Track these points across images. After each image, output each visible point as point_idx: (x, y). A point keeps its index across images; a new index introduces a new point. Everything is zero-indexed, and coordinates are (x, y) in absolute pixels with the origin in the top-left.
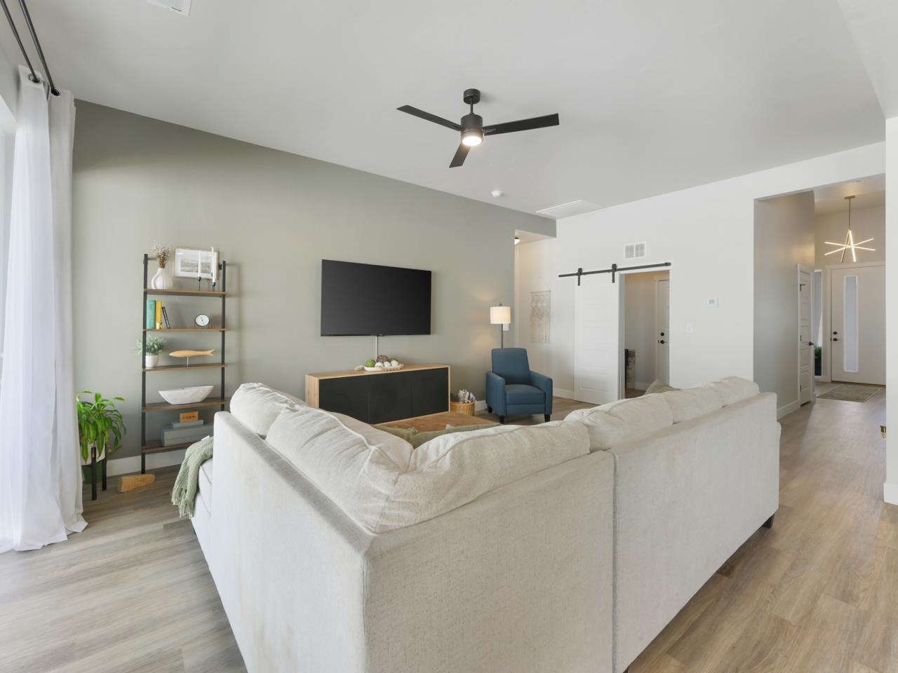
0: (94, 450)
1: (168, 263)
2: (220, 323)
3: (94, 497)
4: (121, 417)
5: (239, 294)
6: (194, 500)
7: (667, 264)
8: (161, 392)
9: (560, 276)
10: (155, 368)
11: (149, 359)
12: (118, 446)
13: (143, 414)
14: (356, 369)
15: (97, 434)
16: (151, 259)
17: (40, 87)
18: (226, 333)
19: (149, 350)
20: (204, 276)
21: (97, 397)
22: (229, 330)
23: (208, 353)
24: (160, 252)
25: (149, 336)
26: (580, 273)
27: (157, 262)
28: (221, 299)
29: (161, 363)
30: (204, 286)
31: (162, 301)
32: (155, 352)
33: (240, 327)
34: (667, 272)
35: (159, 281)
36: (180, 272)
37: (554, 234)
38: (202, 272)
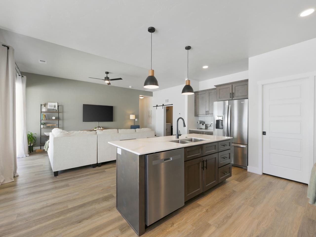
0: (30, 143)
1: (46, 106)
2: (58, 119)
3: (30, 153)
4: (36, 137)
5: (63, 112)
6: (48, 149)
7: (172, 104)
8: (44, 133)
9: (153, 107)
10: (43, 128)
11: (42, 126)
12: (35, 144)
13: (41, 137)
14: (92, 129)
15: (31, 140)
16: (42, 105)
17: (20, 77)
18: (59, 121)
19: (42, 124)
20: (54, 108)
21: (31, 133)
22: (60, 120)
23: (55, 125)
24: (44, 103)
25: (42, 121)
26: (157, 106)
27: (44, 106)
28: (58, 113)
29: (45, 127)
30: (54, 110)
31: (45, 114)
32: (43, 125)
33: (63, 120)
34: (172, 106)
35: (44, 110)
36: (49, 108)
37: (152, 96)
38: (54, 107)
